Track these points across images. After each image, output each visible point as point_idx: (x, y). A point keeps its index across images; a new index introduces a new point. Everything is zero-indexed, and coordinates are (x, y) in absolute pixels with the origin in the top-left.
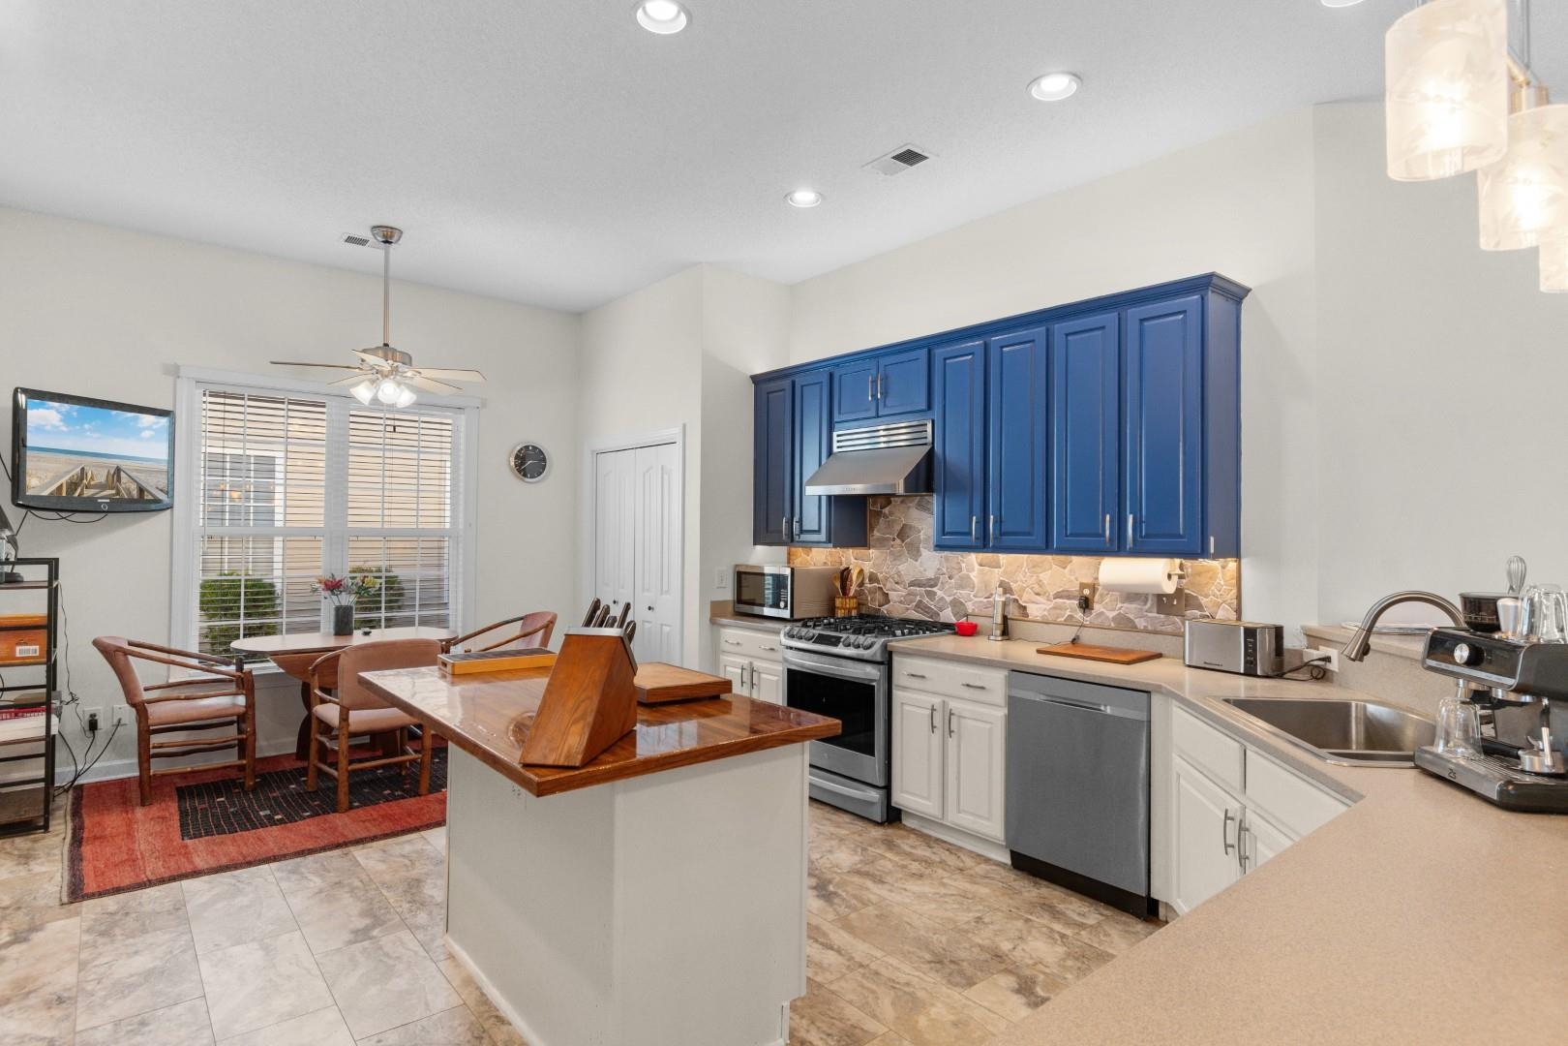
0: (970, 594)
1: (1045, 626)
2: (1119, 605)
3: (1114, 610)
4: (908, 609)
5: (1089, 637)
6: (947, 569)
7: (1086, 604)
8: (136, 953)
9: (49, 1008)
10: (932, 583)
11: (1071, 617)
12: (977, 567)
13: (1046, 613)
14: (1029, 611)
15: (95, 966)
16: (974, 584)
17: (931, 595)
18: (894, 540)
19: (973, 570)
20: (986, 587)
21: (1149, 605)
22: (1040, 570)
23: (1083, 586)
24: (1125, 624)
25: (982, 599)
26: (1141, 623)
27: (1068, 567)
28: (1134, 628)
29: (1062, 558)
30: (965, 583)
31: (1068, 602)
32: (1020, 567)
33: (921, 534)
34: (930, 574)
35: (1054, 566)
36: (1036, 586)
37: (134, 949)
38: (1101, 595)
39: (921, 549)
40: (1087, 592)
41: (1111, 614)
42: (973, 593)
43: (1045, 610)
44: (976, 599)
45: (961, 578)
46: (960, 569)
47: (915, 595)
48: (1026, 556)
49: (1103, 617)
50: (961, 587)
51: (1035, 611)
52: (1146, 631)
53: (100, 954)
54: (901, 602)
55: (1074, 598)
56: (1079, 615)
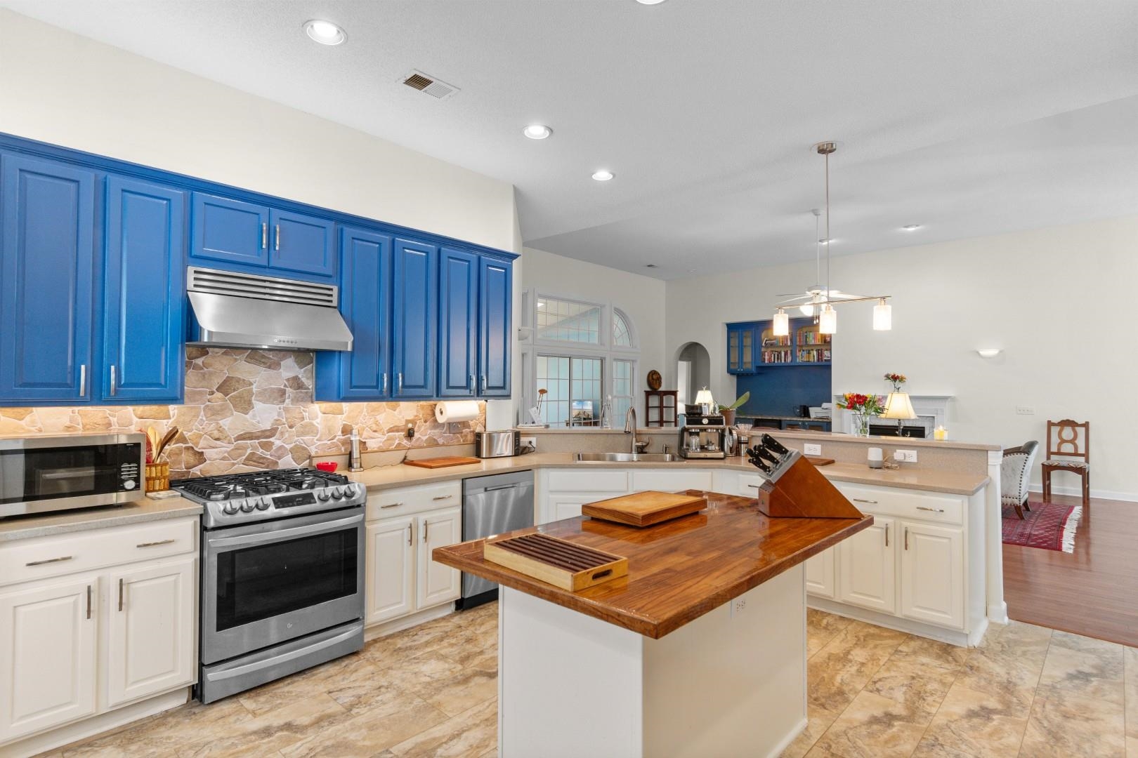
0: (313, 439)
1: (381, 454)
2: (429, 431)
3: (426, 435)
4: (234, 464)
5: (412, 455)
6: (287, 419)
7: (410, 434)
8: (923, 665)
9: (978, 667)
10: (268, 433)
11: (399, 444)
12: (320, 415)
13: (381, 444)
14: (368, 445)
15: (948, 669)
16: (318, 430)
17: (267, 446)
18: (212, 393)
19: (317, 417)
20: (329, 432)
21: (445, 429)
22: (376, 413)
23: (408, 422)
24: (433, 443)
25: (326, 442)
26: (441, 441)
27: (398, 410)
28: (437, 445)
29: (394, 403)
30: (309, 429)
31: (397, 434)
32: (361, 412)
33: (254, 386)
34: (267, 426)
35: (387, 410)
36: (374, 426)
37: (923, 667)
38: (419, 427)
39: (253, 401)
40: (410, 426)
41: (424, 438)
42: (316, 438)
43: (381, 442)
44: (319, 443)
45: (304, 426)
46: (303, 419)
47: (245, 448)
48: (365, 404)
49: (420, 441)
50: (303, 434)
51: (372, 444)
52: (443, 445)
53: (941, 675)
54: (224, 459)
55: (402, 431)
56: (405, 442)
